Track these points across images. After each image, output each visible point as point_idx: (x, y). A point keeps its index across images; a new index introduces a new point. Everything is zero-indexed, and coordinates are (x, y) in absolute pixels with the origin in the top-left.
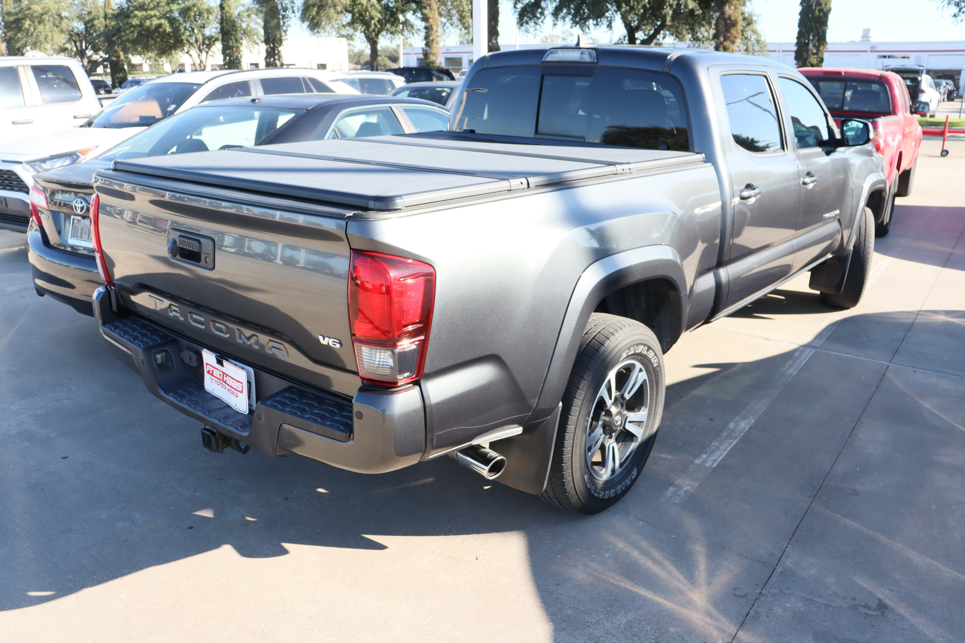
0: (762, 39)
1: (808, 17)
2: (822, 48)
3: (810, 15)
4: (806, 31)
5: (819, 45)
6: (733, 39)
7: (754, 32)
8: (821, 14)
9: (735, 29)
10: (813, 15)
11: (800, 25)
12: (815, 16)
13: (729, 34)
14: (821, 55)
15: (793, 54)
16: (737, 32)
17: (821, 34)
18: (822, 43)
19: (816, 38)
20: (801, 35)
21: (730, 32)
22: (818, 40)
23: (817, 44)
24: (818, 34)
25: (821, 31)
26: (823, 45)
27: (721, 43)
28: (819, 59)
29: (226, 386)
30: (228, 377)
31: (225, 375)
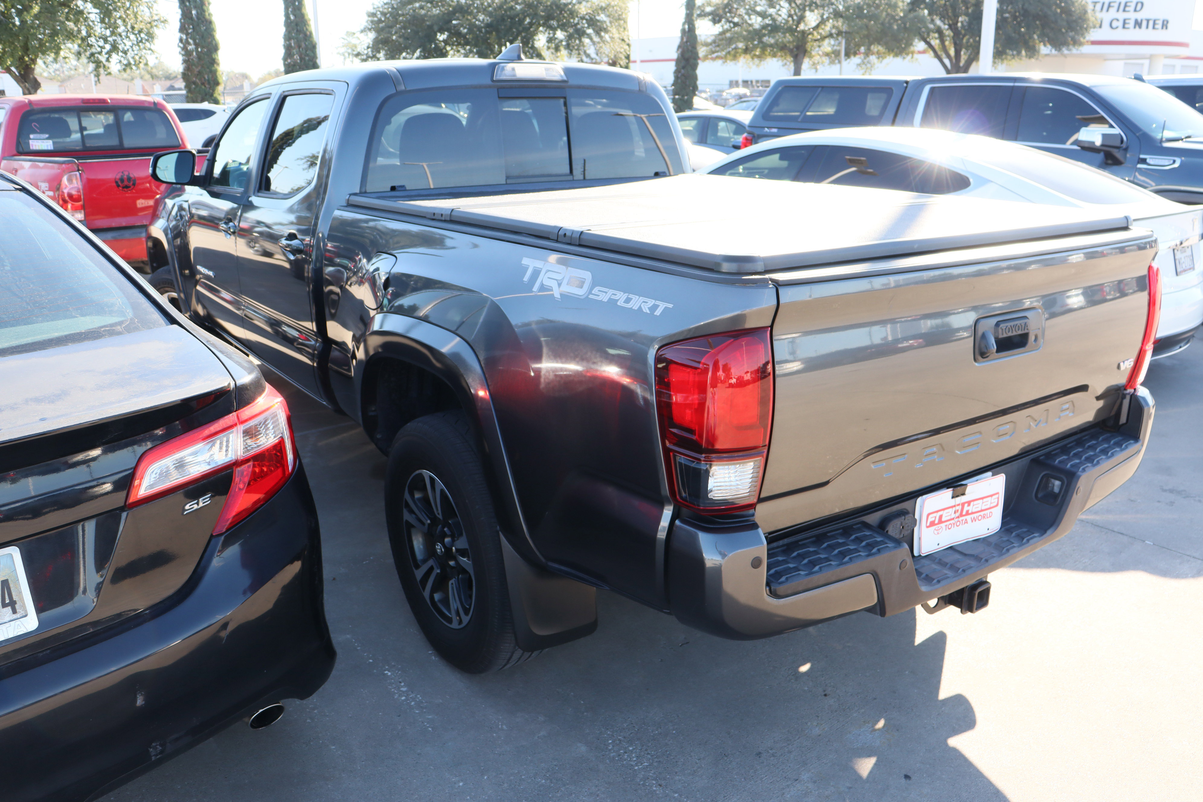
29: (968, 518)
30: (972, 503)
31: (966, 505)
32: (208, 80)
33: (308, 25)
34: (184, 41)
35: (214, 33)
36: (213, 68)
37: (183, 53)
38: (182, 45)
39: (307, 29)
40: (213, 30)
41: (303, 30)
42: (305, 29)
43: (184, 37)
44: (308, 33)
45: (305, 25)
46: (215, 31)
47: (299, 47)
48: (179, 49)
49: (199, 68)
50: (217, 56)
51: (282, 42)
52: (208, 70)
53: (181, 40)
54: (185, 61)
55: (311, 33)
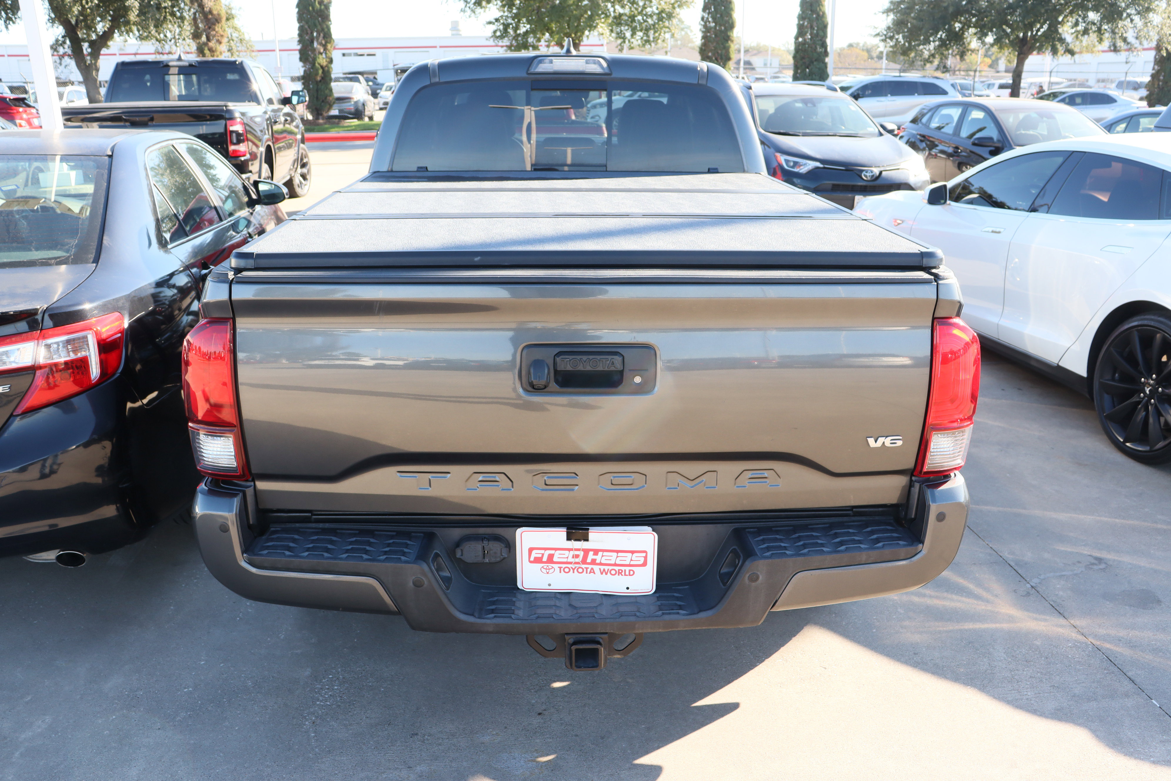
0: (247, 37)
1: (309, 10)
2: (329, 46)
3: (311, 8)
4: (309, 27)
5: (326, 42)
6: (219, 38)
7: (236, 29)
8: (323, 7)
9: (220, 25)
10: (313, 8)
11: (300, 19)
12: (315, 9)
13: (213, 33)
14: (330, 55)
15: (297, 55)
16: (223, 29)
17: (326, 30)
18: (328, 40)
19: (322, 35)
20: (302, 32)
21: (214, 30)
22: (324, 37)
23: (323, 42)
24: (323, 30)
25: (325, 26)
26: (330, 42)
27: (206, 44)
28: (328, 60)
29: (596, 568)
30: (600, 553)
31: (591, 553)
32: (721, 55)
33: (822, 5)
34: (705, 19)
35: (733, 13)
36: (727, 45)
37: (704, 30)
38: (703, 23)
39: (820, 9)
40: (732, 9)
41: (816, 10)
42: (818, 9)
43: (706, 16)
44: (821, 13)
45: (819, 6)
46: (733, 10)
47: (812, 28)
48: (700, 27)
49: (715, 44)
50: (733, 33)
51: (796, 21)
52: (722, 46)
53: (703, 19)
54: (704, 37)
55: (824, 13)
